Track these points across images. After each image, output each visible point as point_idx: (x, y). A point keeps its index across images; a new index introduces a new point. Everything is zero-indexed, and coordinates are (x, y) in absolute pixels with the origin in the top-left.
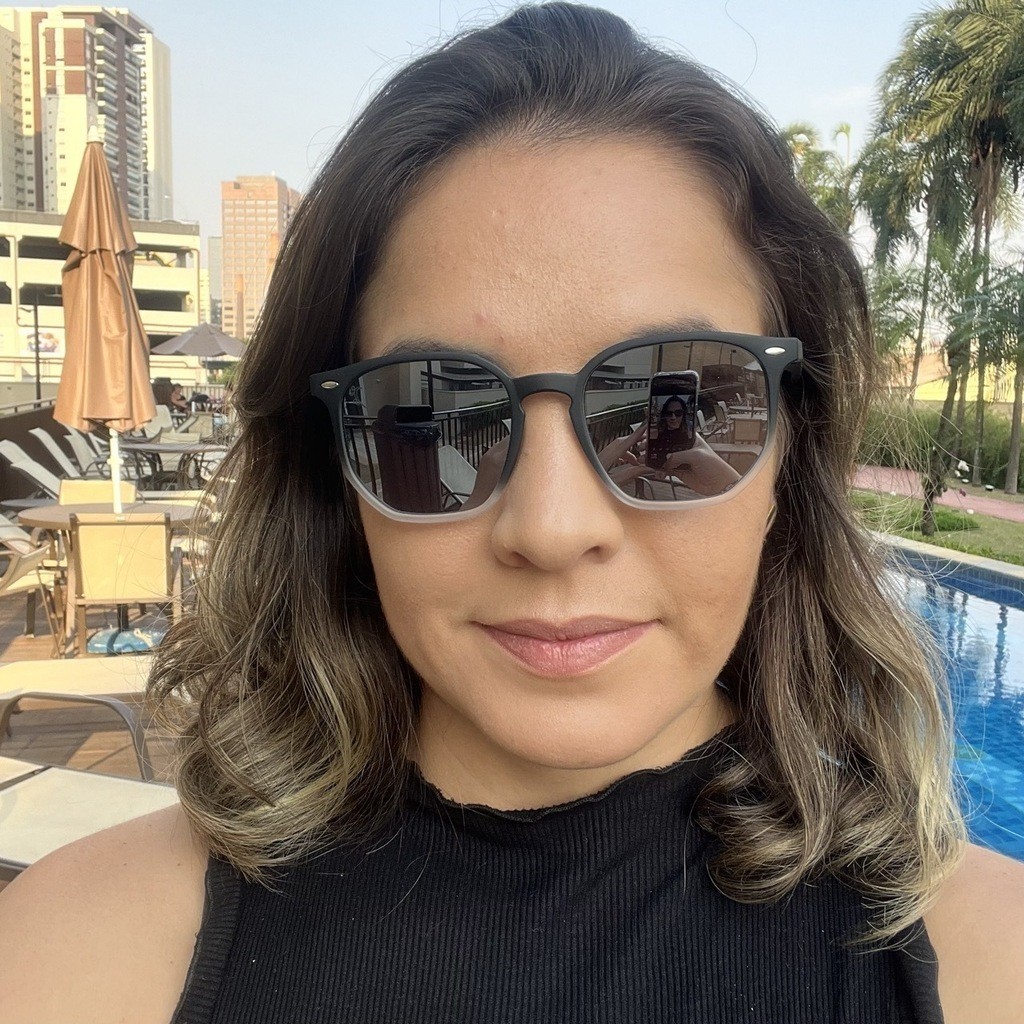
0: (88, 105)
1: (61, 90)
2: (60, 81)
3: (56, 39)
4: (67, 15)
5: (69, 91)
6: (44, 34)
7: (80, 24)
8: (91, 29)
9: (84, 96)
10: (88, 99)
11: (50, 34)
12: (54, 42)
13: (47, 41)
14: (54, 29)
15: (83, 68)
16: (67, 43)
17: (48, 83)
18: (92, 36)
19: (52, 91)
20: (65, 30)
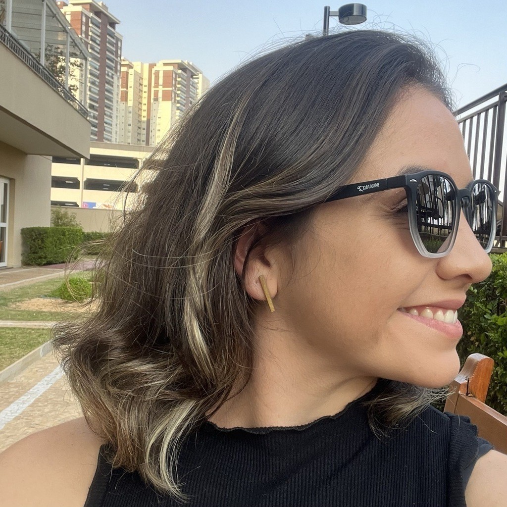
0: (172, 106)
1: (160, 99)
2: (160, 95)
3: (160, 76)
4: (165, 64)
5: (163, 100)
6: (154, 74)
7: (171, 68)
8: (176, 71)
9: (170, 102)
10: (172, 103)
11: (157, 73)
12: (159, 77)
13: (155, 77)
14: (159, 71)
15: (171, 89)
16: (164, 77)
17: (154, 96)
18: (176, 74)
19: (156, 99)
20: (164, 71)
